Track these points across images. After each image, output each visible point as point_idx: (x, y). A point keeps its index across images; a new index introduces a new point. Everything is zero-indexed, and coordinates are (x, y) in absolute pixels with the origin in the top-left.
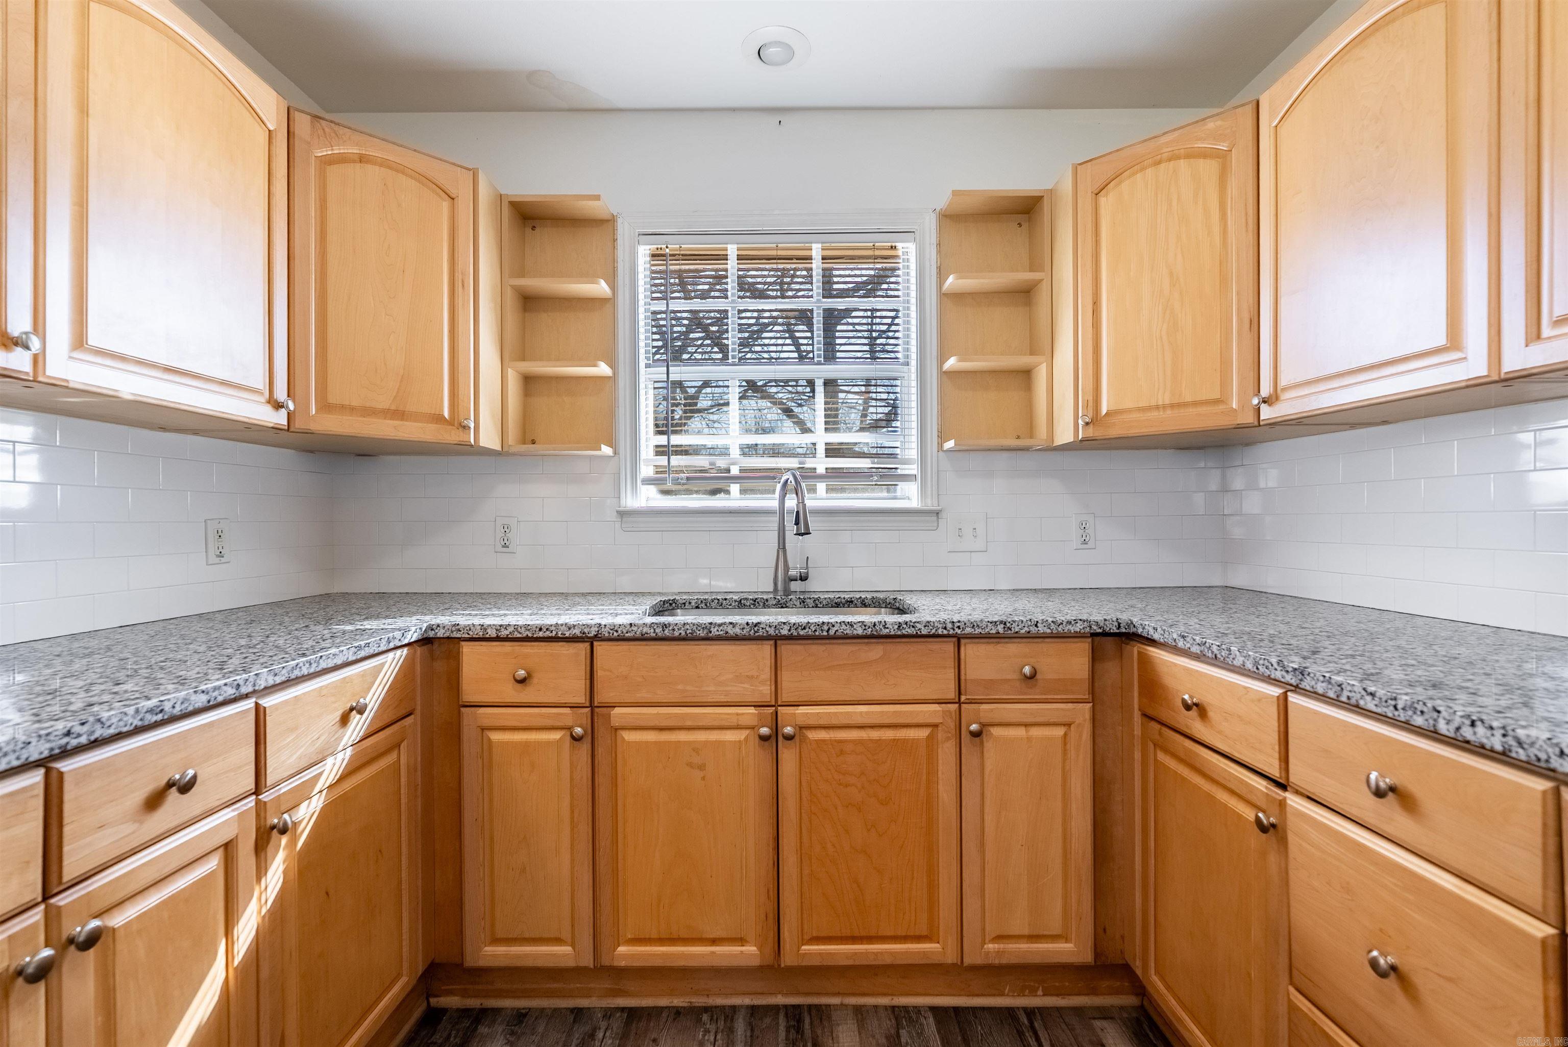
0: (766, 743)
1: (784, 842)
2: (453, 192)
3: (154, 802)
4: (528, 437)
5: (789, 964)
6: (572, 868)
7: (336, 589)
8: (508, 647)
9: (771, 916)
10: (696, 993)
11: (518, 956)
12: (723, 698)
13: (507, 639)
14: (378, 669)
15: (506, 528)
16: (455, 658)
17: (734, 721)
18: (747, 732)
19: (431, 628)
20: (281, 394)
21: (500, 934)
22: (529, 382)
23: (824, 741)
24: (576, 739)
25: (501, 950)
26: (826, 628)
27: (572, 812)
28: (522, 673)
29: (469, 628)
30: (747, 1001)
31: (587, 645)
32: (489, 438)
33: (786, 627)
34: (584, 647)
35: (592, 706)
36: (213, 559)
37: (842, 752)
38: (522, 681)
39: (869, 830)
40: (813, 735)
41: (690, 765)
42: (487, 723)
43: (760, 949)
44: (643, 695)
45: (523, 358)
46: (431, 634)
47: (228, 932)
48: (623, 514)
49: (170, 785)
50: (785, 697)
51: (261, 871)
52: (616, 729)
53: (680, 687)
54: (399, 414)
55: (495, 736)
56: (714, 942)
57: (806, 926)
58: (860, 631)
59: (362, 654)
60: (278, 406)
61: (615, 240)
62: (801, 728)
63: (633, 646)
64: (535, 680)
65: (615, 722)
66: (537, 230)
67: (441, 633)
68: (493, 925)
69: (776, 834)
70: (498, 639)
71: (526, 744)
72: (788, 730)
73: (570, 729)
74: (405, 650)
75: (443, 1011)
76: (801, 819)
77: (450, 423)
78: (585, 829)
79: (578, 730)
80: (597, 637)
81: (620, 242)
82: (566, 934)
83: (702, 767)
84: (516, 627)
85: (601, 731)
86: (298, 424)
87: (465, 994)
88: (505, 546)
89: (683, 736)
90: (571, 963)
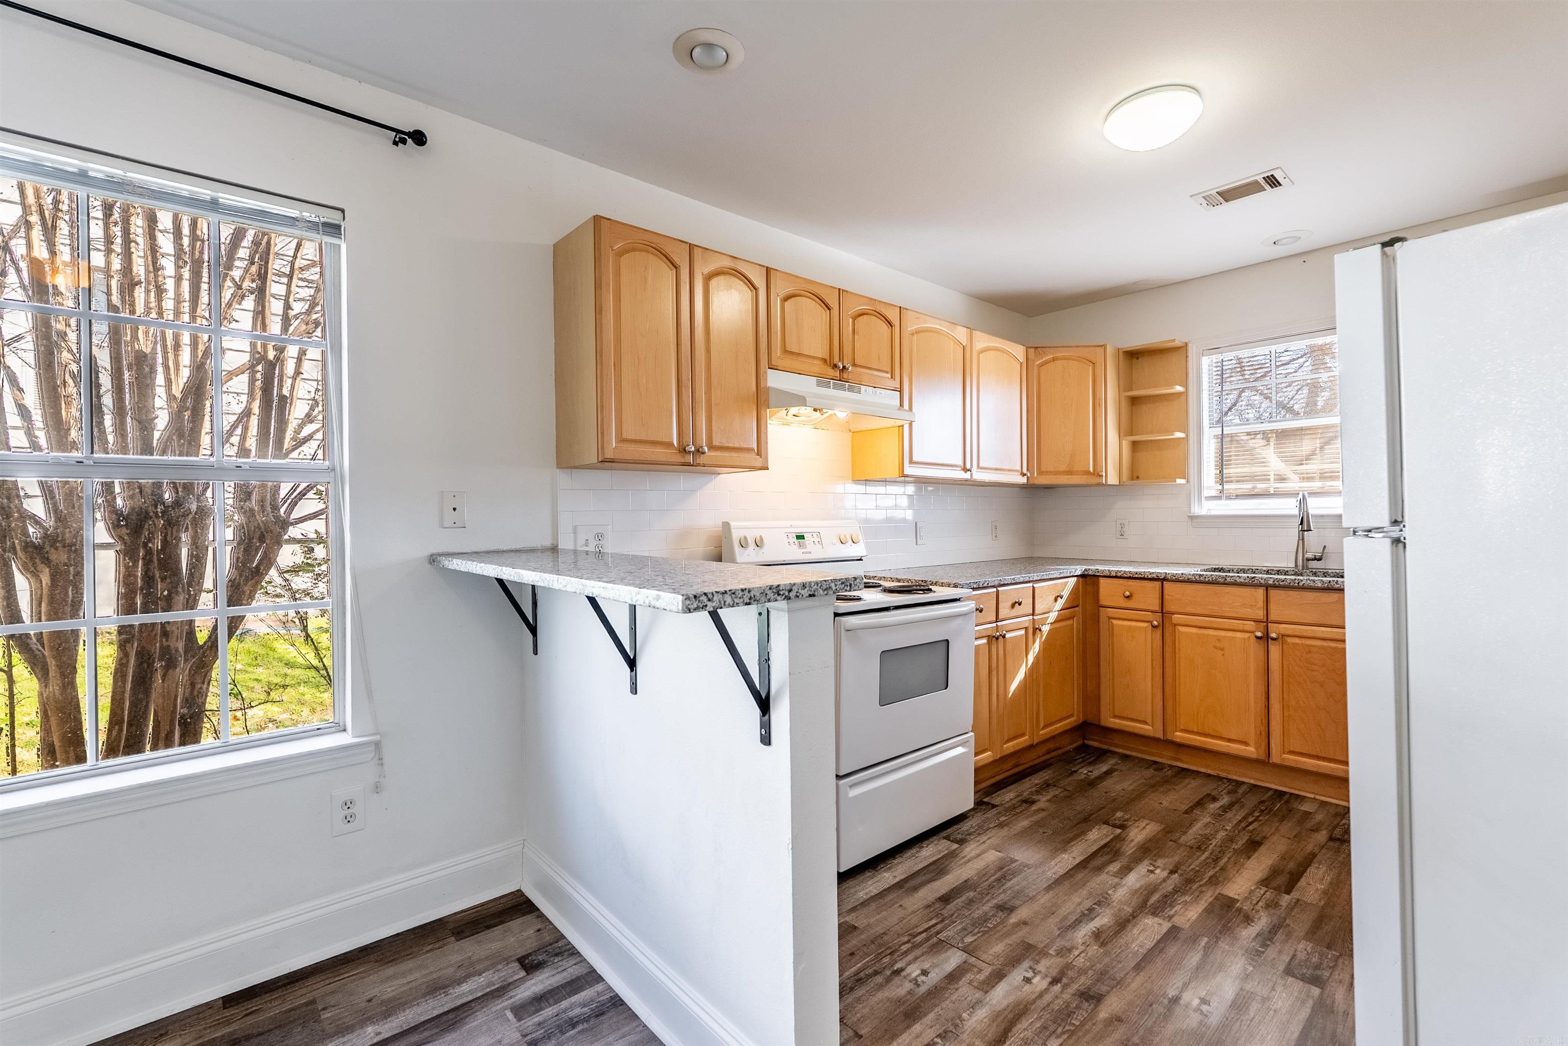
0: (1261, 641)
1: (1272, 695)
2: (1094, 360)
3: (1013, 606)
4: (1135, 476)
5: (1275, 761)
6: (1152, 688)
7: (1037, 554)
8: (1121, 581)
9: (1263, 733)
10: (1222, 770)
11: (1126, 726)
12: (1235, 615)
13: (1120, 577)
14: (1066, 583)
15: (1122, 526)
16: (1096, 586)
17: (1241, 628)
18: (1250, 634)
19: (1086, 570)
20: (1025, 471)
21: (1117, 713)
22: (1135, 445)
23: (1297, 644)
24: (1154, 627)
25: (1117, 721)
26: (1297, 581)
27: (1152, 661)
28: (1127, 593)
29: (1103, 571)
30: (1252, 782)
31: (1160, 583)
32: (1112, 479)
33: (1272, 580)
34: (1158, 584)
35: (1162, 612)
36: (994, 538)
37: (1310, 652)
38: (1128, 597)
39: (1328, 698)
40: (1290, 640)
41: (1215, 647)
42: (1110, 615)
43: (1256, 749)
44: (1189, 609)
45: (1131, 434)
46: (1086, 573)
47: (1026, 657)
48: (1192, 518)
49: (1016, 603)
50: (1272, 617)
51: (1034, 642)
52: (1175, 625)
53: (1209, 607)
54: (1070, 473)
55: (1115, 622)
56: (1229, 740)
57: (1286, 745)
58: (1320, 585)
59: (1062, 575)
60: (1024, 475)
61: (1187, 357)
62: (1283, 636)
63: (1183, 585)
64: (1134, 598)
65: (1174, 621)
66: (1140, 359)
67: (1090, 573)
68: (1114, 708)
69: (1266, 690)
70: (1116, 577)
71: (1130, 627)
72: (1274, 635)
73: (1151, 622)
74: (1076, 578)
75: (1089, 747)
76: (1283, 686)
77: (1093, 474)
78: (1159, 671)
79: (1155, 623)
80: (1165, 579)
81: (1190, 359)
82: (1149, 721)
83: (1222, 649)
84: (1125, 572)
85: (1167, 624)
86: (1030, 482)
87: (1101, 742)
88: (1122, 535)
89: (1211, 632)
90: (1152, 734)
